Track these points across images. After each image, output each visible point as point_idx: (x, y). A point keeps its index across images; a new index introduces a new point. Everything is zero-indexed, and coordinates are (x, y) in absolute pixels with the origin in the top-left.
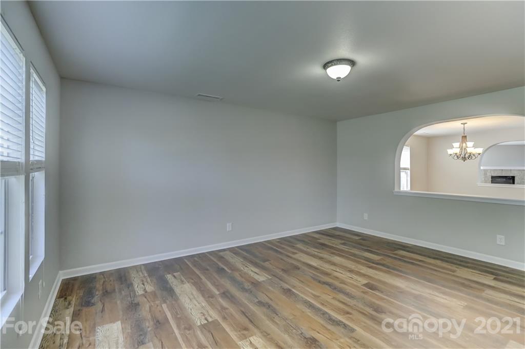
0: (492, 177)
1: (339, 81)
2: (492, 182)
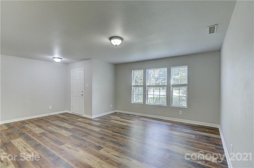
1: (116, 46)
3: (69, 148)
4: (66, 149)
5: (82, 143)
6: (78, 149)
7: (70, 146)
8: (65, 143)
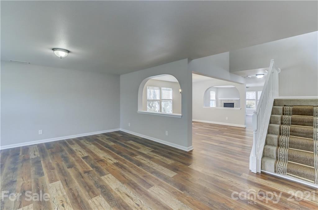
0: (224, 104)
2: (224, 106)
3: (110, 159)
4: (112, 159)
5: (97, 163)
6: (103, 158)
7: (109, 161)
8: (113, 164)
